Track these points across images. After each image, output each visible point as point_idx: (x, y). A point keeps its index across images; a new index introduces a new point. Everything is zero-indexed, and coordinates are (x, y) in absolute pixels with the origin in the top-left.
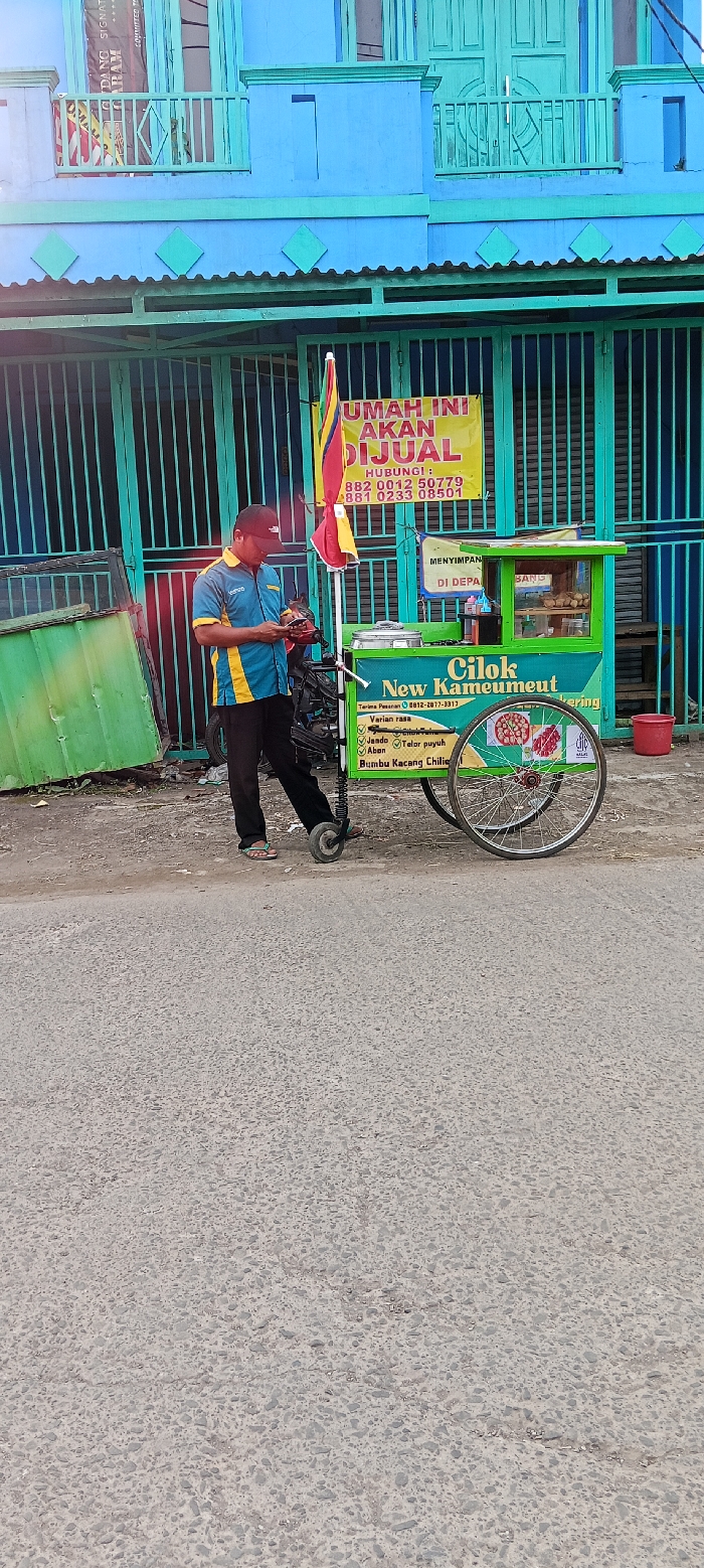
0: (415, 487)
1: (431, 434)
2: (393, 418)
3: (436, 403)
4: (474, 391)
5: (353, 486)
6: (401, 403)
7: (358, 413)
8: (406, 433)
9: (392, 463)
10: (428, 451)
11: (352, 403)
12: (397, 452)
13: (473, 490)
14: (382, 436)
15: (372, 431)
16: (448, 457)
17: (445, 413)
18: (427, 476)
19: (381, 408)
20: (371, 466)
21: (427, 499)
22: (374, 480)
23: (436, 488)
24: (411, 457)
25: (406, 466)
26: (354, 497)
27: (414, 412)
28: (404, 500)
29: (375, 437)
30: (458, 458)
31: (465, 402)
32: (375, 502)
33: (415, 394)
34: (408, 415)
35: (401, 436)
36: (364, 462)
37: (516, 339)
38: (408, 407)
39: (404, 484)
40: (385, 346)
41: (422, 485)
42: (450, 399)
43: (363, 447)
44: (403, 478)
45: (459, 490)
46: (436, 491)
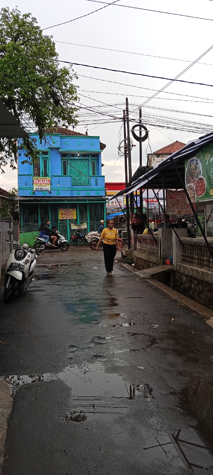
3: (71, 209)
6: (68, 209)
7: (63, 210)
14: (66, 212)
16: (73, 215)
20: (65, 215)
24: (69, 214)
31: (74, 209)
40: (67, 205)
41: (70, 217)
45: (74, 218)
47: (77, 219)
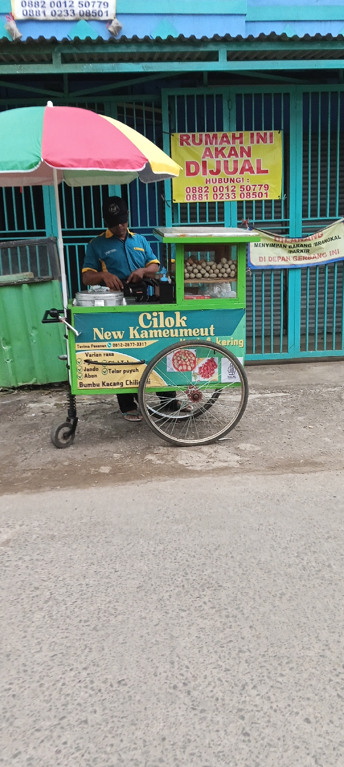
0: (238, 191)
1: (249, 155)
2: (225, 145)
3: (252, 135)
4: (277, 128)
5: (197, 190)
6: (230, 135)
7: (201, 141)
8: (233, 155)
9: (223, 174)
10: (247, 167)
11: (197, 134)
12: (226, 168)
13: (275, 193)
14: (217, 157)
15: (210, 153)
16: (260, 171)
17: (258, 142)
18: (245, 183)
19: (216, 138)
20: (209, 176)
21: (245, 199)
22: (211, 185)
23: (251, 192)
24: (236, 170)
25: (232, 176)
26: (197, 197)
27: (238, 141)
28: (230, 199)
29: (212, 157)
30: (266, 172)
31: (271, 135)
32: (211, 199)
33: (239, 128)
34: (234, 143)
35: (229, 156)
36: (205, 173)
37: (305, 95)
38: (234, 136)
39: (230, 189)
40: (220, 97)
41: (242, 189)
42: (262, 133)
43: (204, 163)
44: (230, 184)
45: (266, 194)
46: (251, 194)
47: (287, 202)
